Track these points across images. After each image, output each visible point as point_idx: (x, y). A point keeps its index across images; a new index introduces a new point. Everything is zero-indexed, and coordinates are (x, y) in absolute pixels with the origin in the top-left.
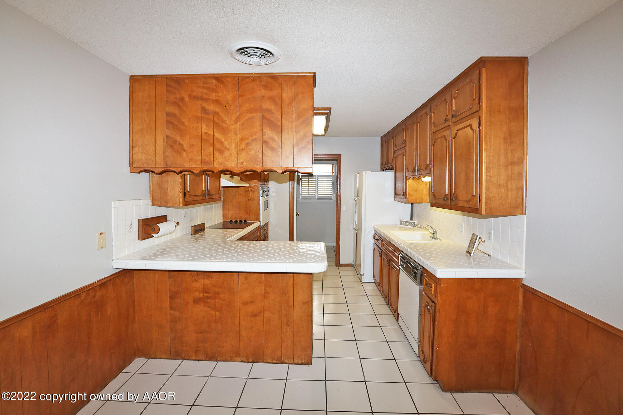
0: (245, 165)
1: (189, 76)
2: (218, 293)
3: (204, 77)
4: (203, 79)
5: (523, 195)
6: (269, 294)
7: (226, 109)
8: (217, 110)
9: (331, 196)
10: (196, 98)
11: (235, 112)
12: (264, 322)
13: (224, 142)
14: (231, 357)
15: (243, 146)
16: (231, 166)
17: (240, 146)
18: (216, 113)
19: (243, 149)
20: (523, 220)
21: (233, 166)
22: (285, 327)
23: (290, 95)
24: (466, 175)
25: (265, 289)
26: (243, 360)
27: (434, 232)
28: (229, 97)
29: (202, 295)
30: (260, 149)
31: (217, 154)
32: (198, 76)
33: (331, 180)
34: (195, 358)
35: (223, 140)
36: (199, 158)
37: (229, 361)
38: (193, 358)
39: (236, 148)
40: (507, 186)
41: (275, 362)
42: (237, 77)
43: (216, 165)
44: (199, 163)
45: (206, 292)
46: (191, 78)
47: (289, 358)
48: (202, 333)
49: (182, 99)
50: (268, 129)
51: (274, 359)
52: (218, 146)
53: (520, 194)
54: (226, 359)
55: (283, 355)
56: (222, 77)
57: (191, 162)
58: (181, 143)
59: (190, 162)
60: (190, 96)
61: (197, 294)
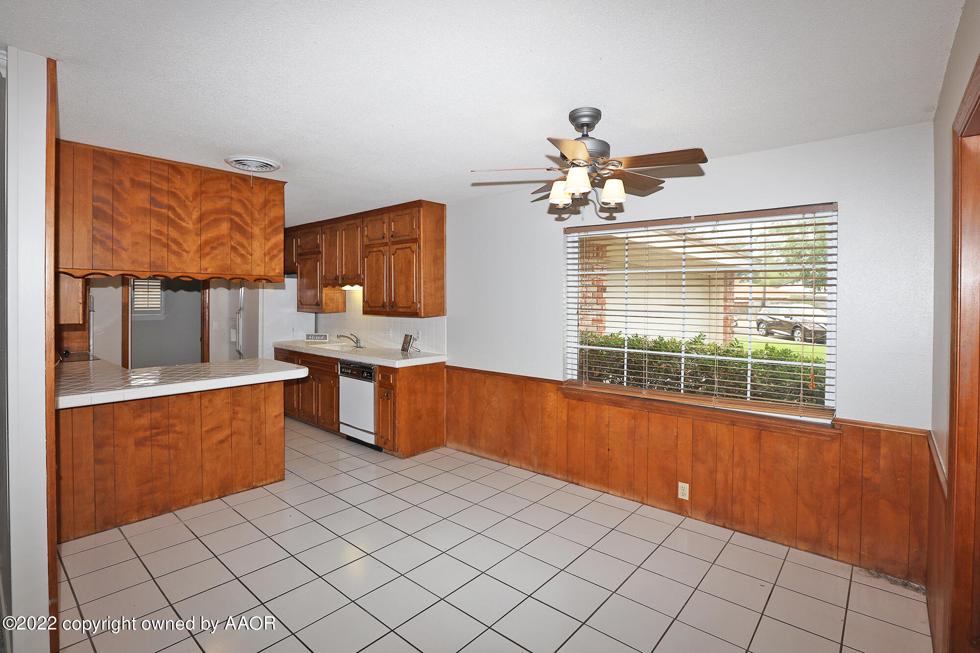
0: (209, 271)
1: (131, 155)
2: (174, 426)
3: (155, 162)
4: (153, 164)
5: (444, 302)
6: (238, 414)
7: (185, 204)
8: (172, 204)
9: (159, 309)
10: (141, 185)
11: (197, 209)
12: (233, 447)
13: (183, 243)
14: (191, 500)
15: (208, 249)
16: (191, 272)
17: (203, 250)
18: (170, 208)
19: (208, 254)
20: (444, 319)
21: (194, 272)
22: (256, 447)
23: (261, 200)
24: (406, 286)
25: (233, 410)
26: (206, 499)
27: (357, 342)
28: (190, 192)
29: (148, 433)
30: (228, 254)
31: (173, 258)
32: (145, 158)
33: (159, 284)
34: (137, 519)
35: (181, 241)
36: (147, 260)
37: (188, 507)
38: (133, 520)
39: (198, 252)
40: (435, 295)
41: (246, 489)
42: (199, 169)
43: (170, 269)
44: (146, 266)
45: (155, 428)
46: (135, 158)
47: (262, 480)
48: (149, 481)
49: (120, 183)
50: (237, 233)
51: (244, 487)
52: (174, 247)
53: (442, 300)
54: (183, 505)
55: (254, 480)
56: (180, 166)
57: (134, 265)
58: (119, 239)
59: (132, 264)
60: (133, 181)
61: (141, 434)
